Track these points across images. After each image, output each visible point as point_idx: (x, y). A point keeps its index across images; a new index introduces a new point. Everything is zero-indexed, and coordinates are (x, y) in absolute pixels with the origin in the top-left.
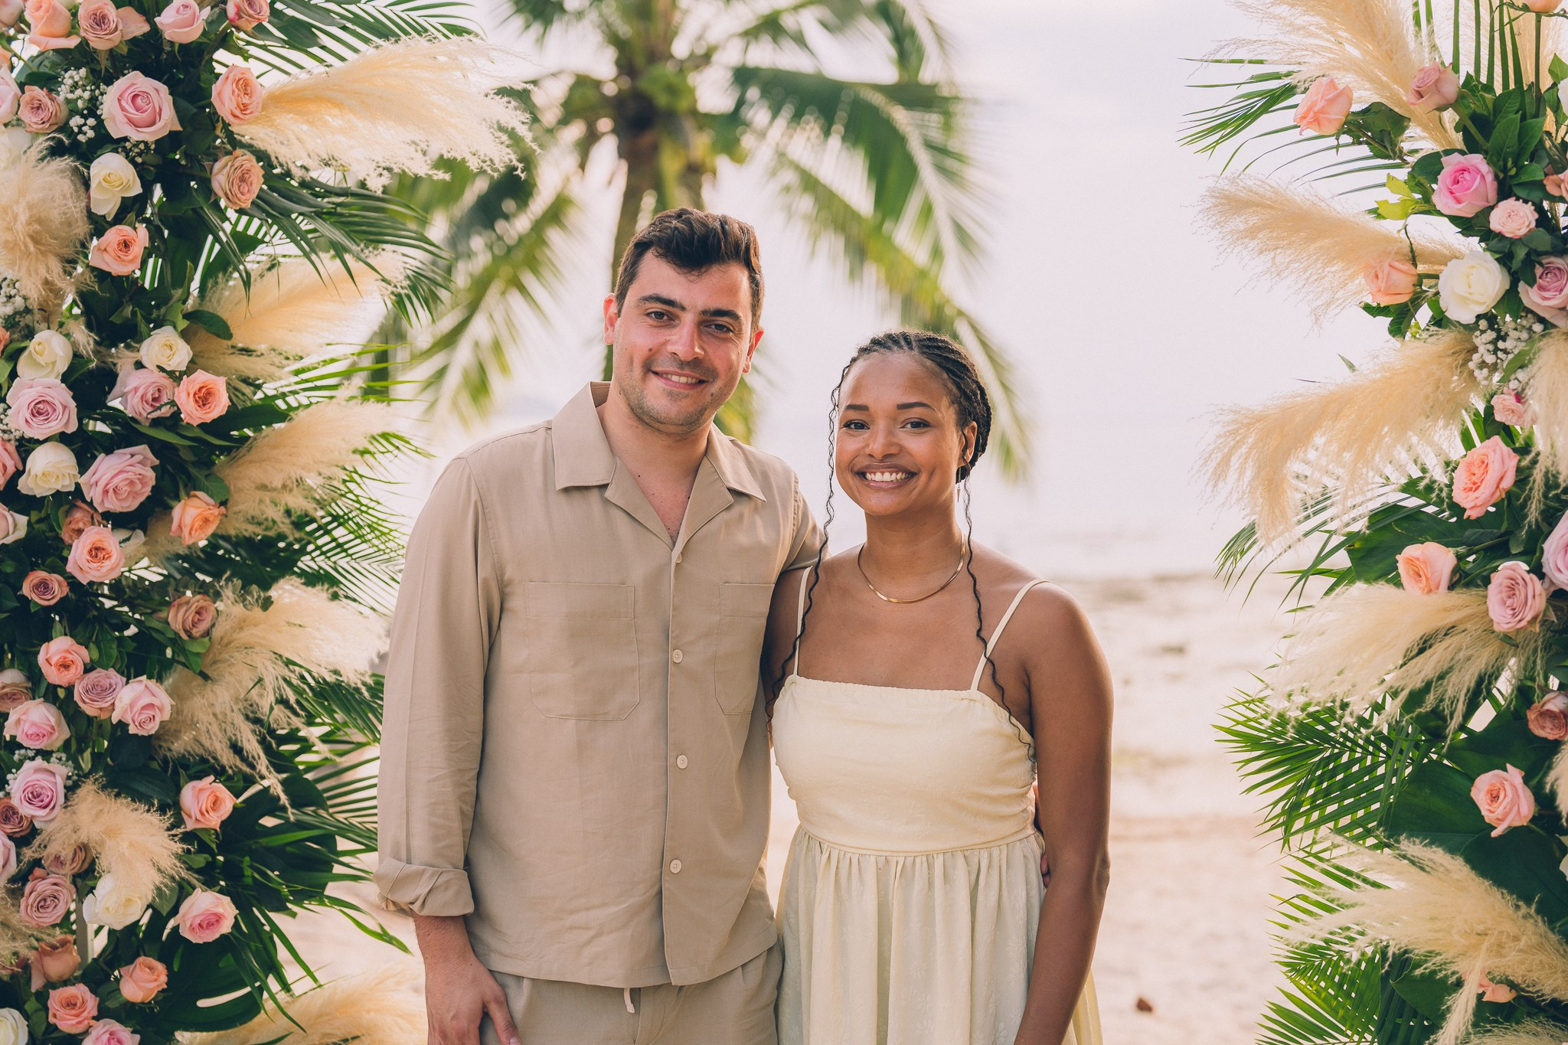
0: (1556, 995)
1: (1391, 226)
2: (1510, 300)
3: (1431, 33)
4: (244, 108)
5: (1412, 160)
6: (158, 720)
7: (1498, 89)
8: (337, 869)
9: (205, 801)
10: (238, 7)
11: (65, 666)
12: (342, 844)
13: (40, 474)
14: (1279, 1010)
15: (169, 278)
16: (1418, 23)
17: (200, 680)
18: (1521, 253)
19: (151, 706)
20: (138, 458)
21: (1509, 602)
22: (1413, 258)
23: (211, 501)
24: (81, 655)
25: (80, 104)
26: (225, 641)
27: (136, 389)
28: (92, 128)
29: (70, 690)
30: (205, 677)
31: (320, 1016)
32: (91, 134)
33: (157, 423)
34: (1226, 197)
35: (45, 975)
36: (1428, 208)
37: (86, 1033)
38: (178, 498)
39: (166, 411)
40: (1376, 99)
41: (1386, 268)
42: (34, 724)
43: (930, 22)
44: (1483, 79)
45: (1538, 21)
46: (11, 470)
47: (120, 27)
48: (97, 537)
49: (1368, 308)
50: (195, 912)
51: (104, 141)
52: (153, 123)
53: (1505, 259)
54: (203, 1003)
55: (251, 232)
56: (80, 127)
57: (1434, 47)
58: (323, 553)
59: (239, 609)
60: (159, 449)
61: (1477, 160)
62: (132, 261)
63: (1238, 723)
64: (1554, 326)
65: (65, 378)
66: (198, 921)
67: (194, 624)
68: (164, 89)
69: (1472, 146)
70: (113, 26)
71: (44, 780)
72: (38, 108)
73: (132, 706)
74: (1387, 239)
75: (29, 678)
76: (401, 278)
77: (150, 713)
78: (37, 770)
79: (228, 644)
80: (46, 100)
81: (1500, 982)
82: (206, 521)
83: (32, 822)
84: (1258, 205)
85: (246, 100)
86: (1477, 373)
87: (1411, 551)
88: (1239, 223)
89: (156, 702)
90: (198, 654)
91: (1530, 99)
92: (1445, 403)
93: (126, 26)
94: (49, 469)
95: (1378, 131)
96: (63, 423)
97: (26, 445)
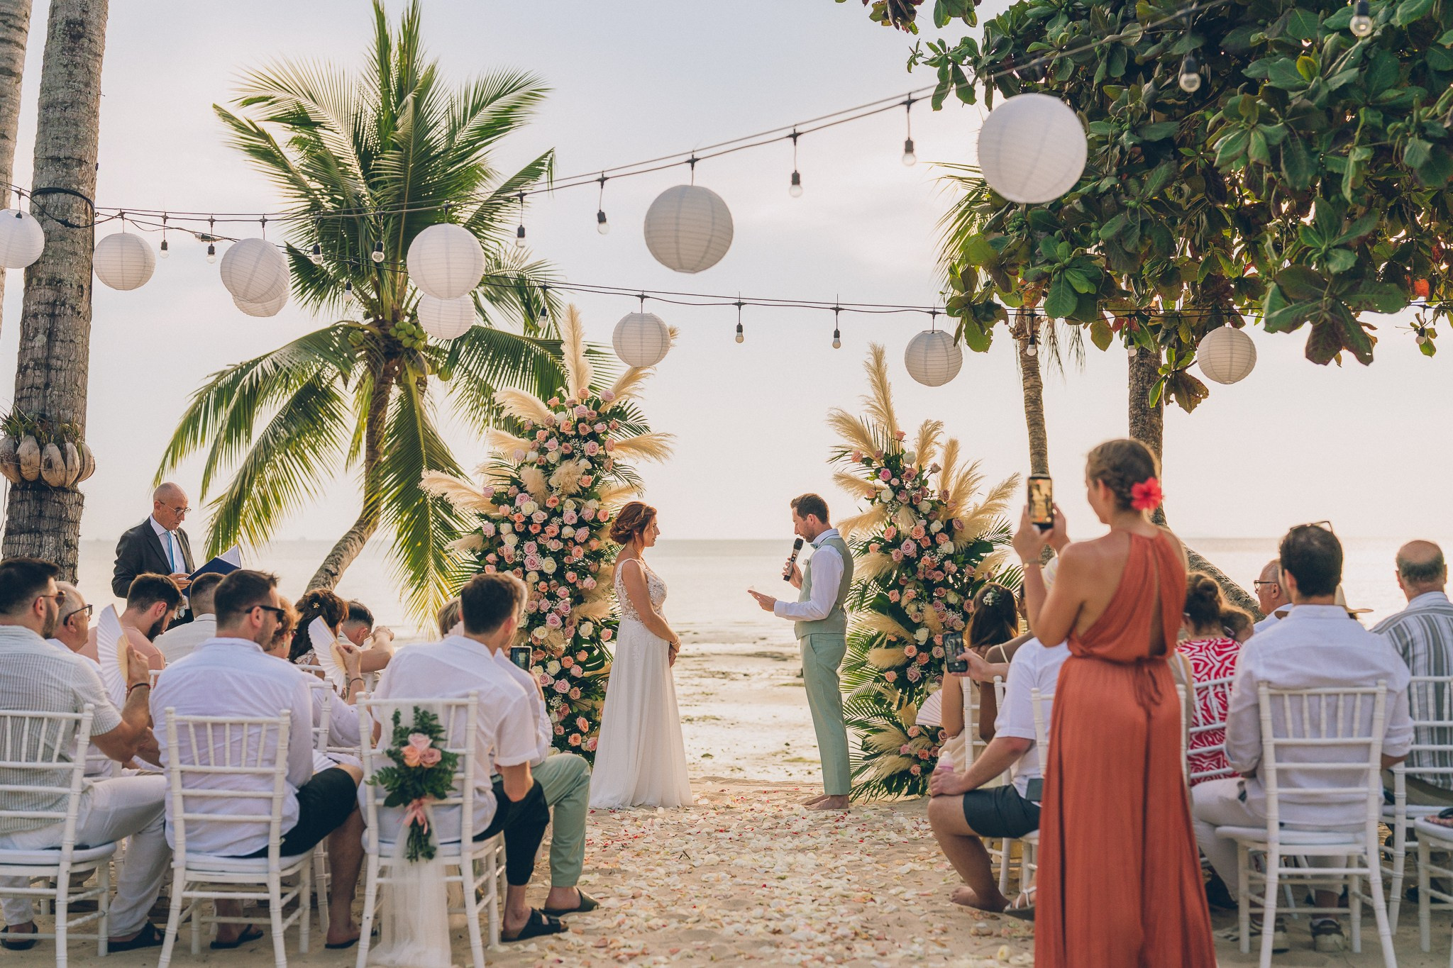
0: (905, 637)
1: (869, 481)
2: (894, 498)
3: (879, 443)
4: (610, 448)
5: (875, 468)
6: (594, 586)
7: (891, 455)
10: (613, 424)
11: (573, 578)
16: (876, 442)
18: (895, 488)
20: (586, 529)
21: (895, 557)
22: (875, 489)
25: (577, 447)
26: (602, 574)
27: (588, 513)
28: (579, 453)
29: (575, 583)
33: (590, 520)
34: (838, 476)
36: (878, 477)
37: (571, 668)
38: (591, 539)
40: (868, 455)
41: (870, 490)
44: (888, 453)
45: (899, 442)
46: (558, 532)
49: (866, 498)
52: (595, 452)
53: (893, 489)
54: (587, 666)
55: (608, 477)
56: (576, 452)
60: (590, 527)
61: (888, 470)
62: (589, 484)
64: (902, 503)
65: (574, 510)
69: (886, 467)
70: (586, 430)
72: (567, 448)
74: (870, 484)
80: (569, 446)
84: (843, 476)
85: (611, 446)
86: (888, 512)
91: (898, 457)
92: (882, 519)
93: (589, 430)
94: (567, 531)
95: (868, 462)
96: (575, 521)
97: (562, 526)
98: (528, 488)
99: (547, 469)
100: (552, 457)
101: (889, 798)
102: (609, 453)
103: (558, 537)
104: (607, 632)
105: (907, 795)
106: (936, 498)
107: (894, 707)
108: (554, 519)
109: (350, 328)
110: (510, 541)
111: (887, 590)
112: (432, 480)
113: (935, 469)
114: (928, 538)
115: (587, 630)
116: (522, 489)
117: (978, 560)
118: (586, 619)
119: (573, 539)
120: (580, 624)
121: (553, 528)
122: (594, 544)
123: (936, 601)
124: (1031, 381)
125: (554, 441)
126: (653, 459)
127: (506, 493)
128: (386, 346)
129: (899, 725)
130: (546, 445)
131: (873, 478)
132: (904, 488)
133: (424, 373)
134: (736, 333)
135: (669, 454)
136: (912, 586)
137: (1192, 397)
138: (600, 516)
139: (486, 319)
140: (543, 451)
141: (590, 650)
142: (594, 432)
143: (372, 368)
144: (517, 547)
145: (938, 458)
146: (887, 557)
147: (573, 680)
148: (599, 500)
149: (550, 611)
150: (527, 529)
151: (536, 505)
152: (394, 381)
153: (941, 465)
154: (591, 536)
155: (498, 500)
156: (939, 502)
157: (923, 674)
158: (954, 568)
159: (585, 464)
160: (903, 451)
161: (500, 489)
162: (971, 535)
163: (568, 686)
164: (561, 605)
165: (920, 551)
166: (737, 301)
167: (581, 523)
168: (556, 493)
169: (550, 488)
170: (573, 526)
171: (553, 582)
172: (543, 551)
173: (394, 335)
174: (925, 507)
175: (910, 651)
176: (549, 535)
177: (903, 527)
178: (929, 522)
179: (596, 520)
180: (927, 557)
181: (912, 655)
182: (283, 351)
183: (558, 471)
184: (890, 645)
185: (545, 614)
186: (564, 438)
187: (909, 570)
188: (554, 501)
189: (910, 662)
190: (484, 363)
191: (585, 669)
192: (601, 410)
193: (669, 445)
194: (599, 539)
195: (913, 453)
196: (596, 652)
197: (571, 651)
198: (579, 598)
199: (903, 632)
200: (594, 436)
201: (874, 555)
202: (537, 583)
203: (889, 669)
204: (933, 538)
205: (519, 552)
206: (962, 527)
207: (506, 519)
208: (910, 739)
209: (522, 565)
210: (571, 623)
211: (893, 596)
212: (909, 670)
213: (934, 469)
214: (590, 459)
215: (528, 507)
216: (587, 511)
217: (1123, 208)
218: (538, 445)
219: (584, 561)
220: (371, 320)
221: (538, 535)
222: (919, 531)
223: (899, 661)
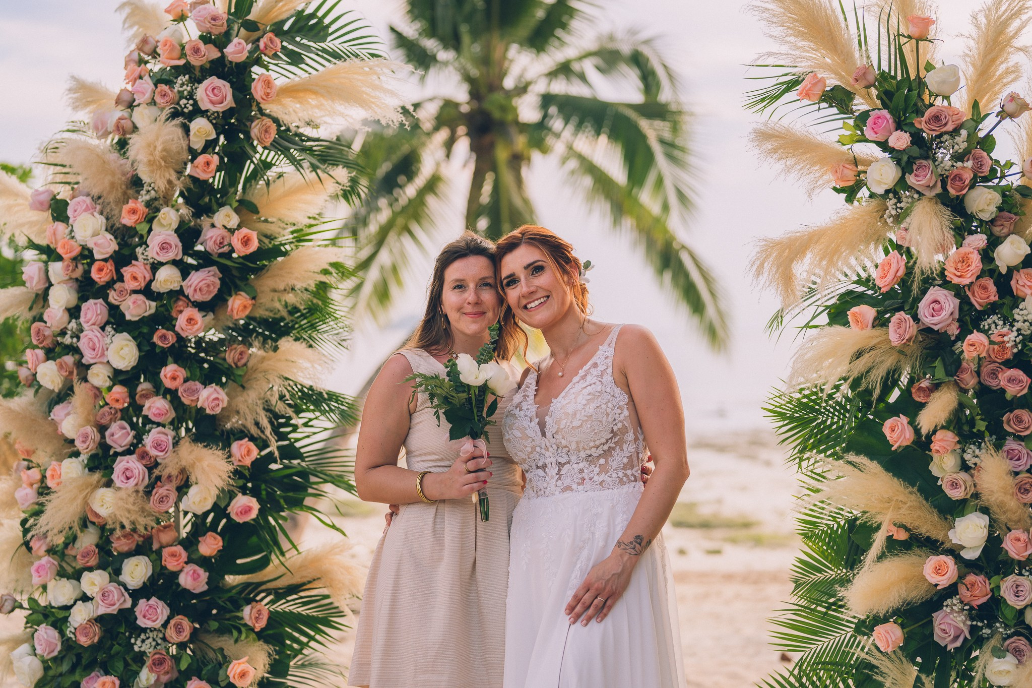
0: (927, 534)
2: (902, 182)
3: (867, 50)
4: (268, 95)
5: (856, 114)
6: (221, 406)
7: (899, 78)
8: (310, 491)
9: (244, 451)
10: (265, 44)
11: (174, 378)
12: (313, 479)
13: (162, 280)
14: (802, 561)
15: (227, 182)
16: (860, 46)
17: (240, 389)
18: (905, 158)
19: (217, 399)
20: (212, 273)
21: (898, 330)
22: (855, 162)
23: (248, 297)
24: (182, 373)
25: (186, 93)
26: (254, 368)
27: (211, 238)
28: (191, 105)
29: (177, 390)
30: (243, 387)
31: (301, 567)
32: (191, 108)
33: (221, 255)
34: (762, 133)
35: (160, 542)
36: (863, 139)
37: (181, 571)
38: (231, 295)
39: (226, 249)
40: (838, 83)
41: (841, 168)
42: (158, 408)
43: (665, 66)
44: (893, 73)
45: (917, 44)
46: (148, 279)
47: (207, 54)
48: (191, 313)
49: (835, 189)
50: (239, 505)
51: (197, 112)
52: (222, 103)
53: (899, 163)
54: (239, 561)
55: (269, 160)
56: (185, 105)
57: (868, 57)
58: (303, 329)
59: (261, 353)
60: (223, 269)
61: (885, 112)
62: (210, 172)
63: (776, 407)
64: (923, 195)
65: (176, 231)
66: (240, 509)
67: (239, 360)
68: (228, 85)
69: (885, 106)
70: (203, 53)
71: (163, 437)
72: (164, 95)
73: (208, 398)
74: (843, 153)
75: (154, 387)
76: (346, 181)
77: (217, 402)
78: (159, 433)
79: (256, 370)
80: (169, 91)
81: (899, 527)
82: (245, 307)
83: (156, 460)
84: (778, 137)
85: (269, 91)
86: (888, 220)
87: (855, 309)
88: (769, 145)
89: (220, 397)
90: (240, 376)
91: (914, 84)
92: (873, 237)
94: (167, 278)
95: (840, 100)
96: (180, 255)
97: (155, 267)
100: (141, 117)
102: (263, 106)
103: (148, 290)
106: (1017, 182)
108: (139, 250)
110: (62, 299)
111: (883, 414)
113: (1013, 110)
114: (990, 284)
119: (180, 295)
121: (135, 273)
122: (238, 308)
123: (1010, 445)
125: (147, 84)
131: (850, 141)
132: (927, 154)
144: (69, 312)
150: (86, 272)
151: (101, 220)
157: (973, 630)
160: (929, 67)
163: (163, 612)
164: (151, 438)
167: (196, 261)
168: (146, 196)
170: (177, 267)
171: (137, 388)
172: (116, 320)
174: (984, 203)
175: (940, 571)
176: (130, 285)
178: (994, 242)
181: (944, 581)
185: (116, 454)
187: (938, 363)
188: (134, 211)
189: (940, 597)
191: (218, 574)
194: (256, 295)
195: (954, 69)
202: (107, 390)
203: (884, 619)
204: (1003, 282)
205: (72, 324)
207: (58, 253)
209: (74, 350)
211: (897, 430)
212: (938, 617)
213: (1010, 108)
214: (216, 119)
215: (86, 225)
216: (210, 233)
221: (110, 285)
222: (964, 260)
223: (917, 594)
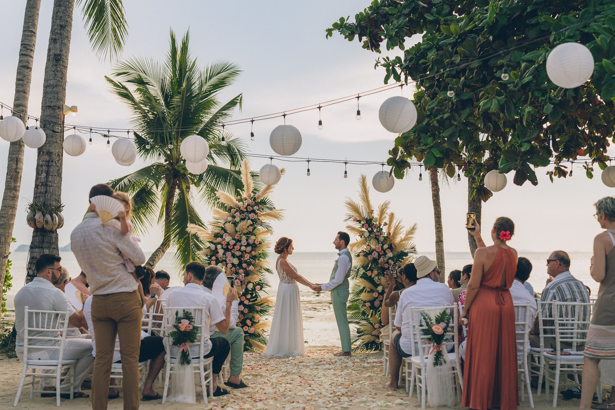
2: (369, 235)
3: (363, 214)
5: (362, 224)
7: (368, 219)
11: (245, 266)
18: (370, 231)
20: (250, 247)
21: (370, 258)
22: (362, 232)
28: (248, 217)
33: (252, 244)
34: (348, 227)
36: (363, 227)
37: (244, 301)
40: (359, 219)
41: (360, 232)
42: (242, 271)
45: (371, 214)
48: (247, 254)
49: (359, 235)
52: (254, 218)
55: (259, 227)
59: (258, 261)
60: (252, 246)
62: (251, 230)
64: (373, 237)
65: (246, 240)
68: (255, 214)
69: (366, 223)
80: (244, 215)
81: (368, 288)
84: (350, 227)
85: (260, 215)
86: (367, 241)
87: (361, 254)
89: (253, 268)
91: (371, 220)
92: (365, 244)
93: (251, 209)
94: (243, 248)
95: (359, 221)
96: (246, 244)
97: (241, 246)
98: (228, 231)
99: (235, 224)
100: (237, 219)
101: (367, 352)
102: (259, 218)
103: (240, 250)
104: (258, 287)
105: (374, 350)
106: (386, 235)
107: (369, 317)
108: (238, 243)
109: (159, 166)
110: (221, 252)
111: (367, 271)
112: (191, 228)
113: (385, 224)
114: (382, 251)
115: (250, 286)
116: (226, 231)
117: (402, 259)
118: (250, 282)
119: (245, 251)
120: (248, 284)
121: (237, 247)
122: (254, 253)
123: (386, 275)
124: (435, 187)
125: (238, 213)
126: (276, 220)
127: (219, 233)
128: (174, 173)
129: (371, 324)
130: (235, 215)
131: (361, 228)
132: (373, 231)
133: (189, 184)
134: (307, 172)
135: (283, 218)
136: (376, 269)
137: (486, 196)
138: (256, 242)
139: (214, 162)
140: (234, 217)
141: (252, 294)
142: (253, 210)
143: (168, 182)
144: (223, 254)
145: (387, 220)
146: (366, 258)
147: (245, 306)
148: (255, 236)
149: (236, 279)
150: (227, 247)
151: (231, 238)
152: (177, 187)
153: (388, 223)
154: (252, 250)
155: (216, 236)
156: (387, 237)
158: (392, 263)
159: (250, 222)
160: (373, 217)
161: (218, 231)
162: (399, 250)
163: (243, 308)
164: (240, 277)
165: (379, 256)
166: (307, 160)
167: (248, 245)
168: (238, 233)
169: (236, 232)
170: (245, 246)
171: (237, 268)
172: (233, 256)
173: (177, 168)
174: (381, 239)
175: (375, 295)
176: (236, 249)
177: (373, 247)
178: (383, 245)
179: (254, 244)
180: (382, 258)
181: (376, 296)
182: (132, 175)
183: (239, 225)
184: (368, 292)
186: (242, 212)
187: (375, 263)
188: (238, 236)
189: (375, 299)
190: (213, 180)
191: (250, 301)
192: (257, 201)
193: (283, 215)
194: (255, 251)
195: (377, 218)
196: (254, 295)
197: (244, 294)
198: (247, 274)
199: (373, 288)
200: (253, 211)
201: (361, 257)
202: (231, 268)
203: (367, 302)
204: (384, 251)
205: (224, 256)
206: (396, 247)
207: (219, 243)
208: (375, 329)
209: (225, 261)
210: (244, 284)
211: (369, 273)
212: (375, 302)
214: (252, 220)
215: (228, 238)
216: (251, 240)
217: (452, 125)
218: (232, 215)
219: (249, 259)
220: (168, 162)
221: (232, 249)
222: (379, 248)
223: (371, 299)
